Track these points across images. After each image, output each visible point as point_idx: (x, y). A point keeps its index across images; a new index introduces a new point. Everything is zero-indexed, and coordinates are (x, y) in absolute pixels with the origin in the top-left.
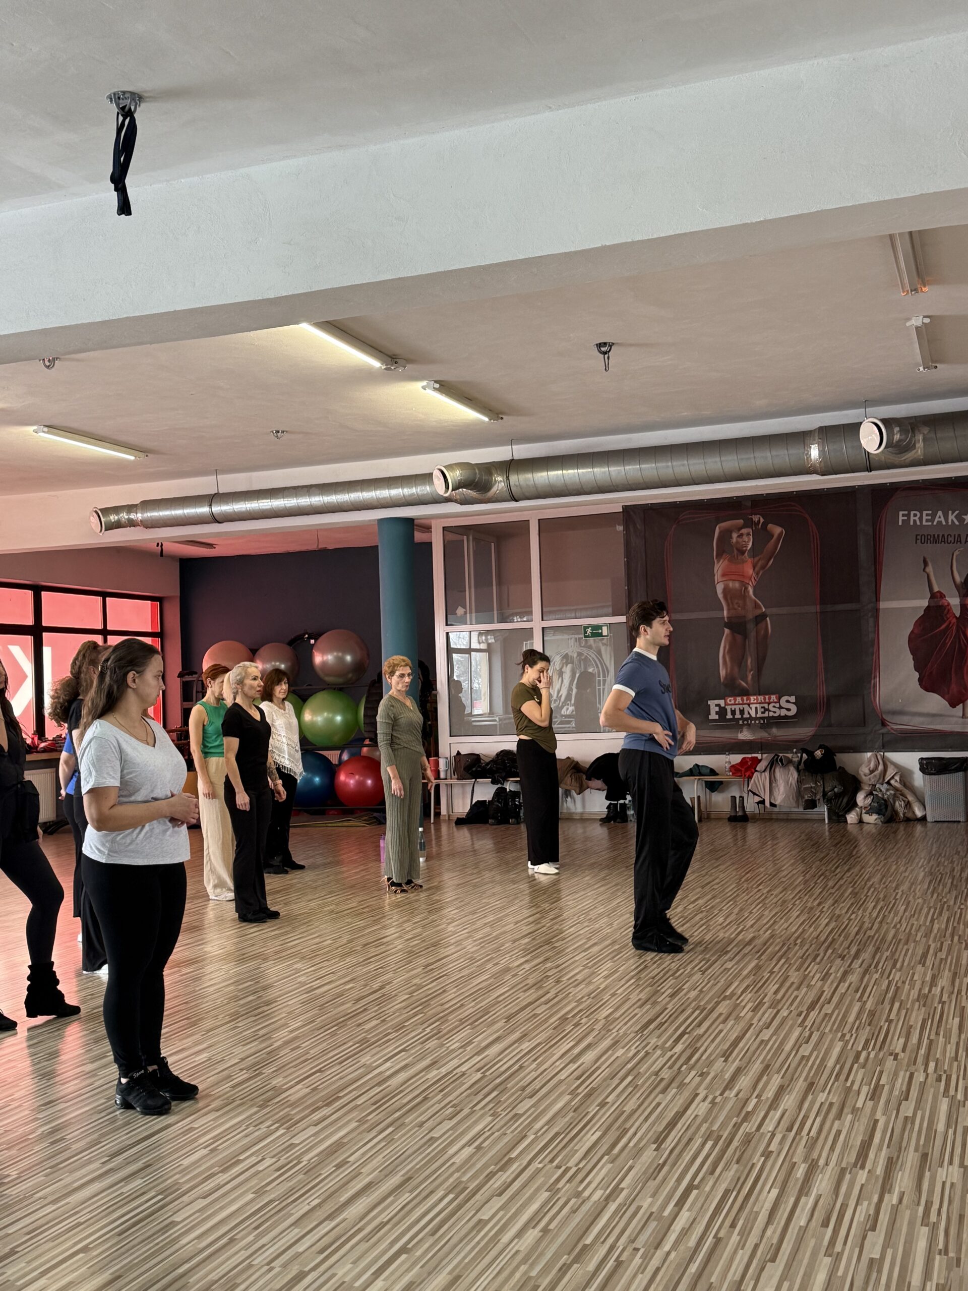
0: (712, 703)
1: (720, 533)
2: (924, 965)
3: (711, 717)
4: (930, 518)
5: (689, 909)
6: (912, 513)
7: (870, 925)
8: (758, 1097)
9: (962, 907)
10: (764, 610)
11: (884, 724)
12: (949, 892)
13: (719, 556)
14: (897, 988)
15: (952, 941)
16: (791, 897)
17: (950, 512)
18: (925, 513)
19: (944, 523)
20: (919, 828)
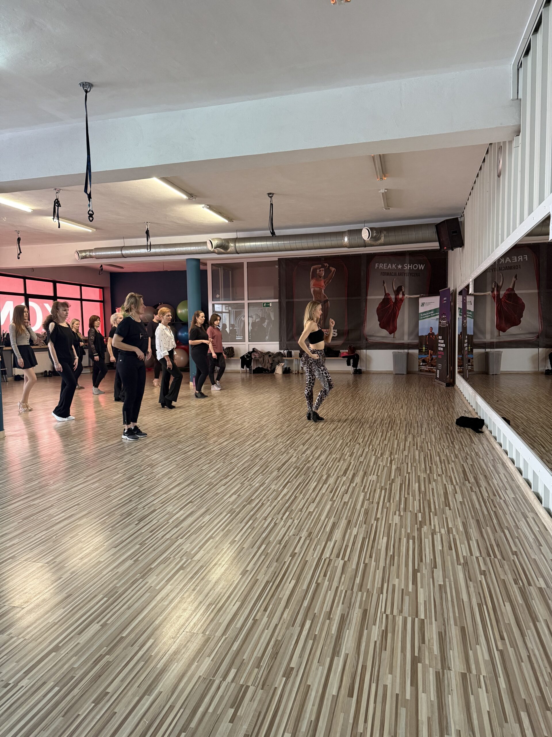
1: (313, 269)
4: (386, 266)
6: (380, 264)
8: (313, 456)
10: (328, 298)
11: (367, 340)
13: (312, 278)
17: (393, 264)
19: (391, 268)
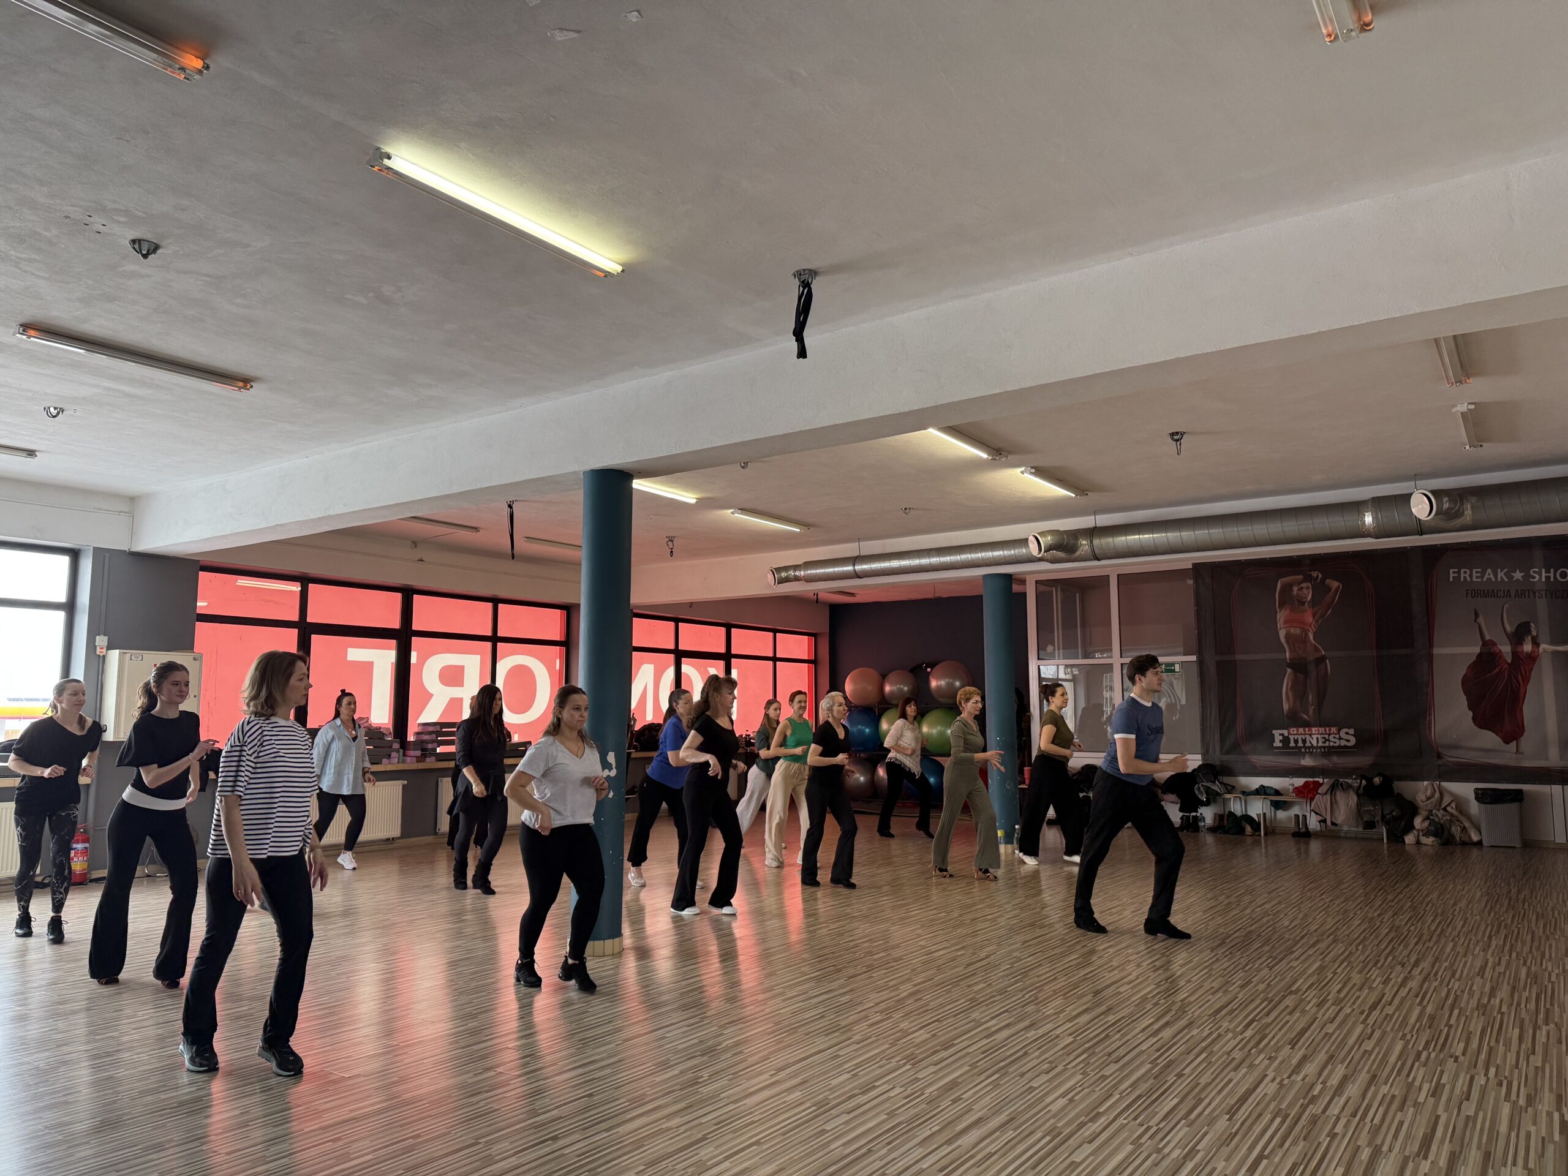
0: (1276, 733)
1: (1282, 587)
2: (1482, 977)
3: (1275, 745)
4: (1479, 575)
5: (1257, 912)
6: (1462, 571)
7: (1429, 937)
9: (1519, 926)
10: (1323, 653)
11: (1439, 756)
12: (1506, 912)
14: (1456, 997)
15: (1510, 956)
16: (1352, 907)
17: (1499, 570)
18: (1474, 570)
19: (1493, 579)
20: (1475, 852)
